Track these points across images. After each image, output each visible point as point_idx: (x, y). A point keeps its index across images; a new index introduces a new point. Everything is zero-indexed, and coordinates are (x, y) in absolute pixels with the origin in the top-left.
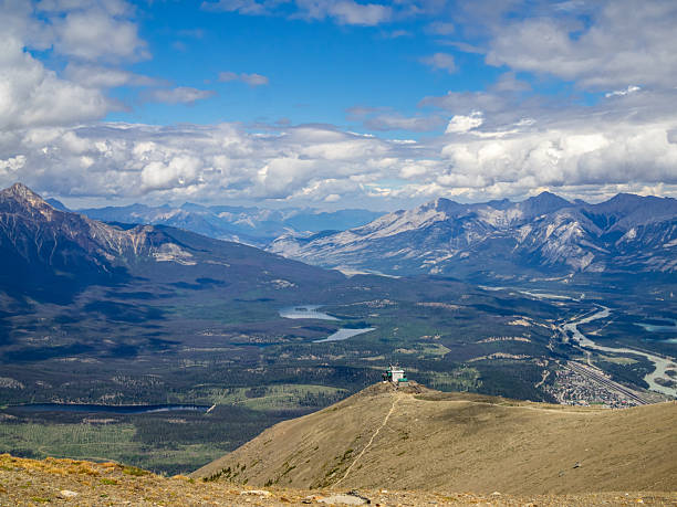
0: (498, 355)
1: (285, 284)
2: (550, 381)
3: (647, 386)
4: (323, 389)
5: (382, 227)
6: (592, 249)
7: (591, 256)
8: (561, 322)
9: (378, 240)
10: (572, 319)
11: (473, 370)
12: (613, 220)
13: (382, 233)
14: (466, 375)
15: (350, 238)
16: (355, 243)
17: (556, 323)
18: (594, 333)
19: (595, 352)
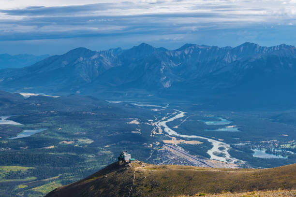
0: (122, 142)
3: (209, 157)
7: (171, 81)
8: (157, 121)
10: (163, 119)
11: (110, 152)
14: (106, 155)
17: (154, 122)
18: (176, 127)
19: (178, 138)
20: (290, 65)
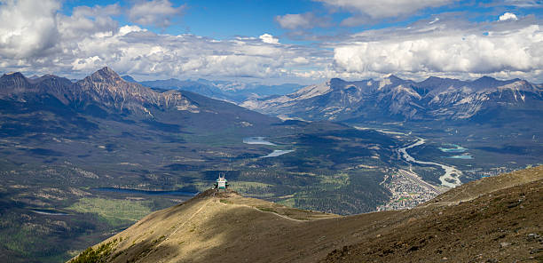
0: (361, 166)
1: (248, 124)
2: (388, 182)
3: (440, 183)
4: (260, 185)
5: (304, 93)
6: (417, 108)
7: (415, 111)
8: (397, 147)
9: (302, 101)
10: (404, 145)
11: (346, 175)
12: (427, 92)
13: (303, 97)
14: (341, 178)
15: (287, 99)
16: (289, 102)
17: (394, 148)
18: (415, 154)
19: (414, 164)
20: (523, 98)
